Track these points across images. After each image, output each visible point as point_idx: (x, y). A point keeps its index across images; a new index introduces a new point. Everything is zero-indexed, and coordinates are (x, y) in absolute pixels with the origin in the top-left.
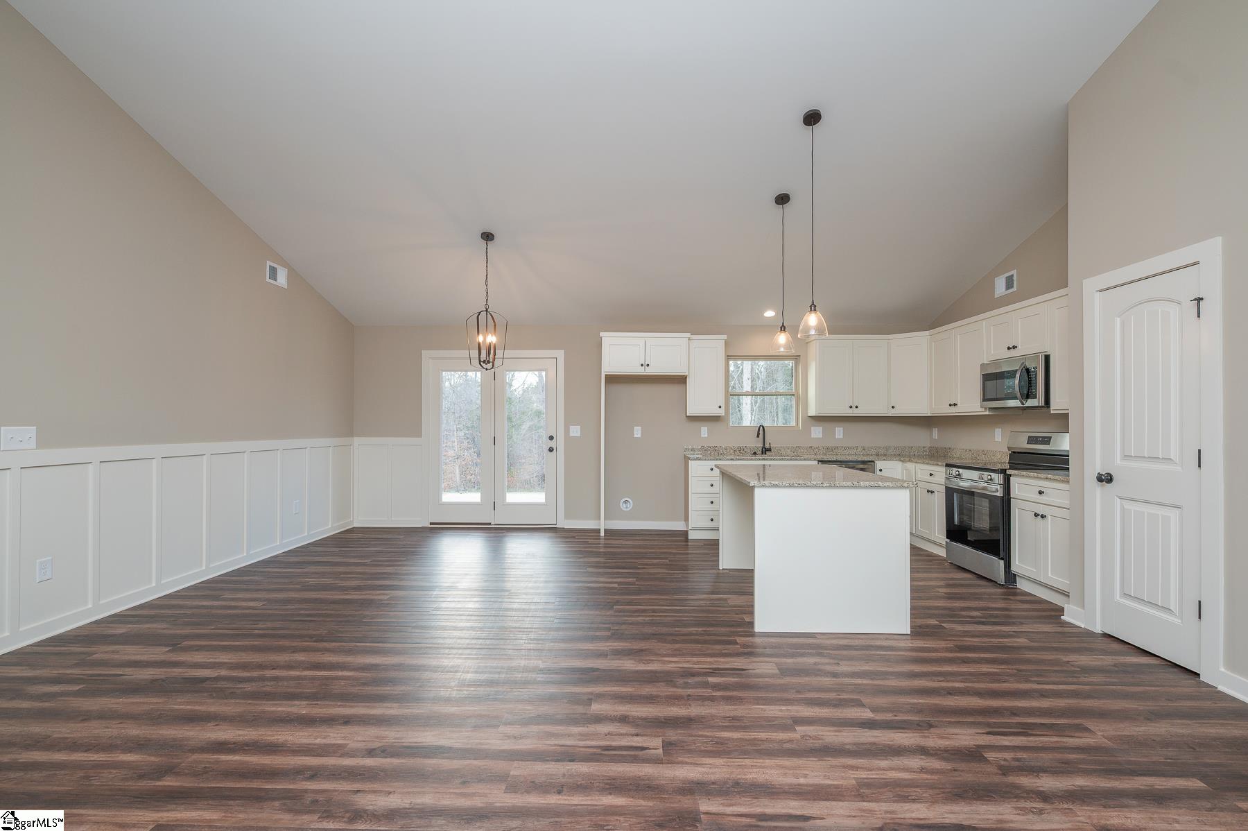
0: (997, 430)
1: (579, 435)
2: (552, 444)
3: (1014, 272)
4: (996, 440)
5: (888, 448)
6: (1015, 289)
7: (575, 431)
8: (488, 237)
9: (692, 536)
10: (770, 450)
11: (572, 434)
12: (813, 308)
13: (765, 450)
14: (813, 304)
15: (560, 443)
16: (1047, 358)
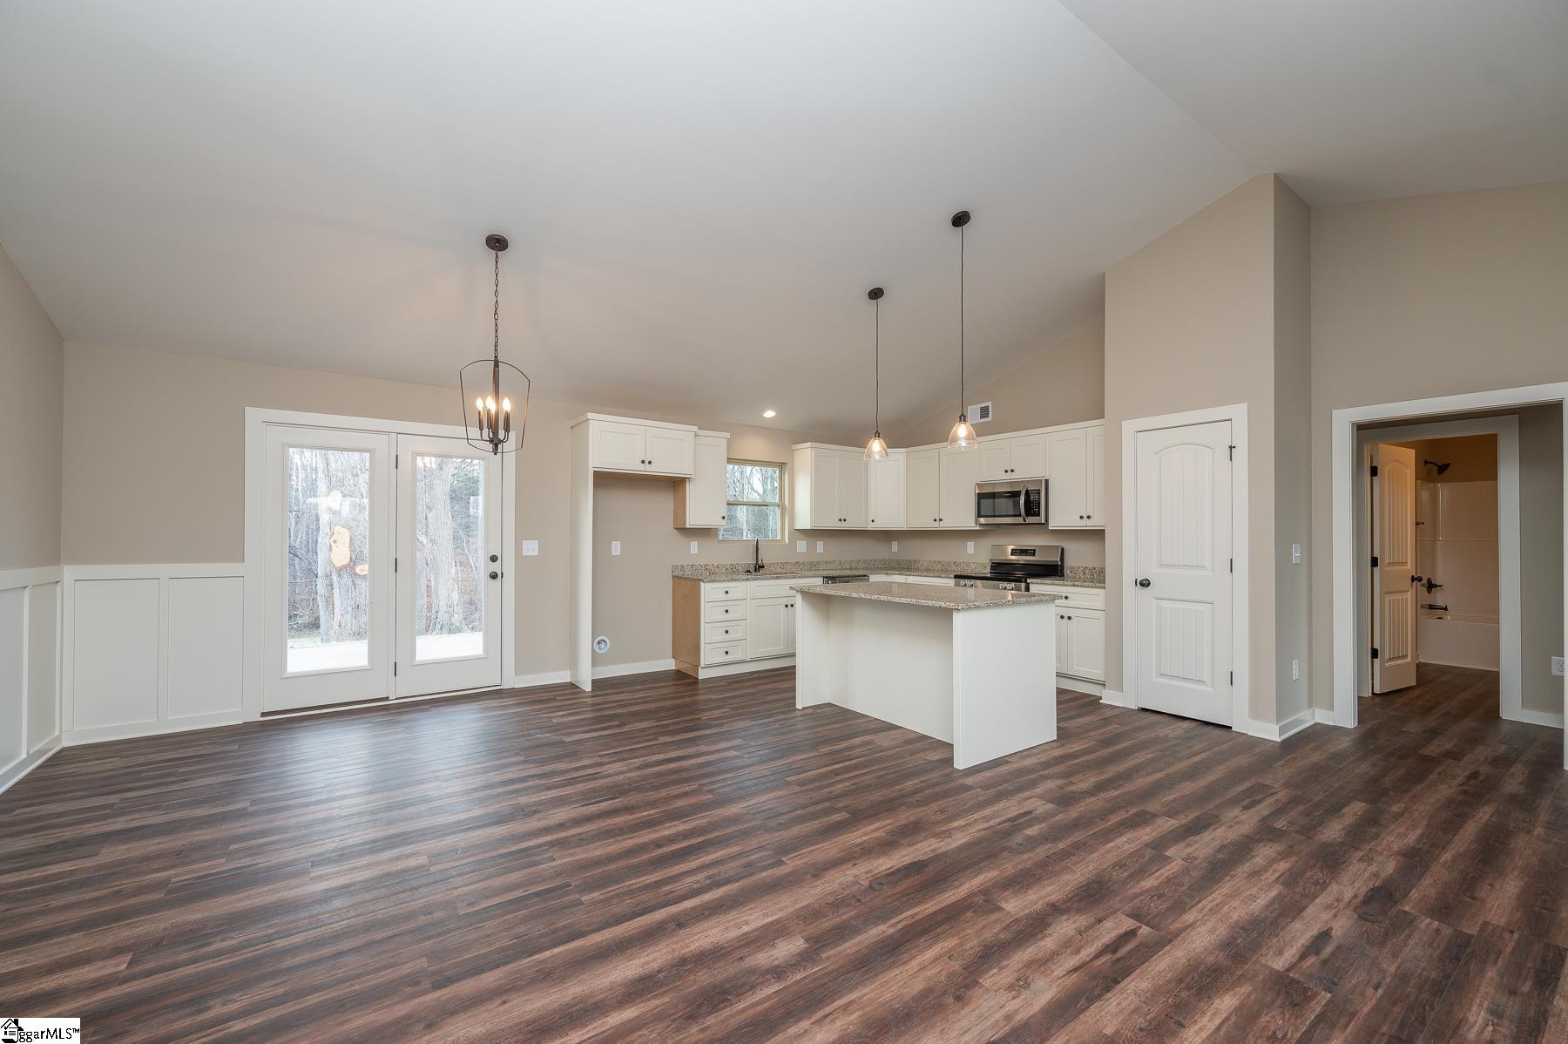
0: (969, 543)
1: (536, 553)
2: (495, 567)
3: (989, 404)
4: (969, 552)
5: (858, 562)
6: (990, 419)
7: (531, 548)
8: (497, 243)
9: (703, 674)
10: (763, 567)
11: (525, 553)
12: (963, 418)
13: (759, 567)
14: (962, 415)
15: (508, 566)
16: (1047, 481)
